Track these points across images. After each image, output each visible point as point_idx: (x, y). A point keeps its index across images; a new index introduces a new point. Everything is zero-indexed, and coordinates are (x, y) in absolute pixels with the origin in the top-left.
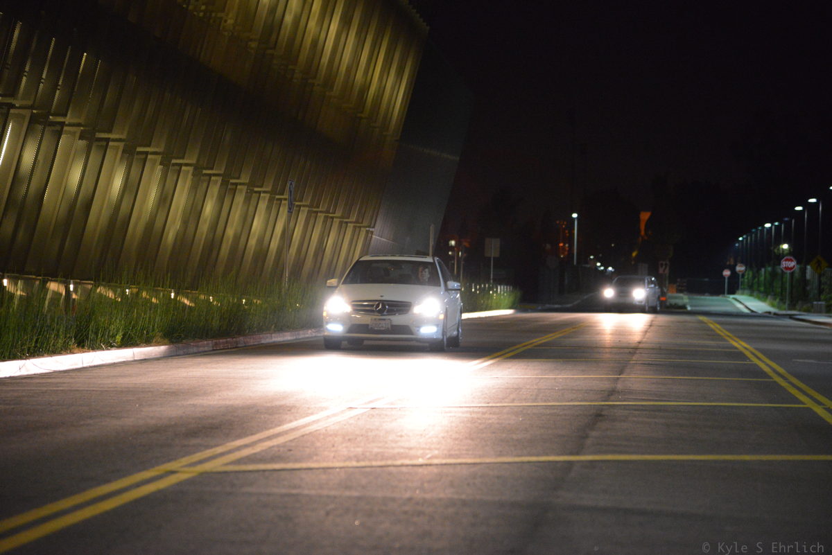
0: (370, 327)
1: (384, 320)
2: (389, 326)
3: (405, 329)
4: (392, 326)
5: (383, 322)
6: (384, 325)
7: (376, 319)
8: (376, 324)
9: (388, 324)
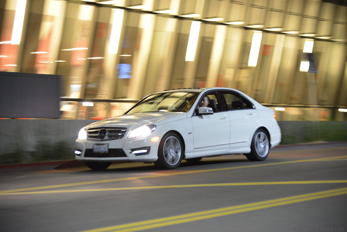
0: (94, 151)
1: (103, 144)
2: (106, 150)
3: (120, 152)
4: (110, 150)
5: (102, 146)
6: (103, 149)
7: (97, 144)
8: (98, 148)
9: (106, 148)
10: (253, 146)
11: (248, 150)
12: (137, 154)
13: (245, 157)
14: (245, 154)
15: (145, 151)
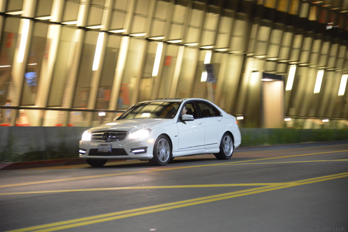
0: (99, 150)
1: (106, 145)
2: (110, 150)
3: (122, 152)
4: (113, 149)
5: (106, 147)
6: (107, 149)
7: (102, 145)
8: (102, 148)
9: (109, 148)
10: (222, 147)
11: (217, 150)
12: (136, 153)
13: (214, 157)
14: (215, 154)
15: (143, 150)
